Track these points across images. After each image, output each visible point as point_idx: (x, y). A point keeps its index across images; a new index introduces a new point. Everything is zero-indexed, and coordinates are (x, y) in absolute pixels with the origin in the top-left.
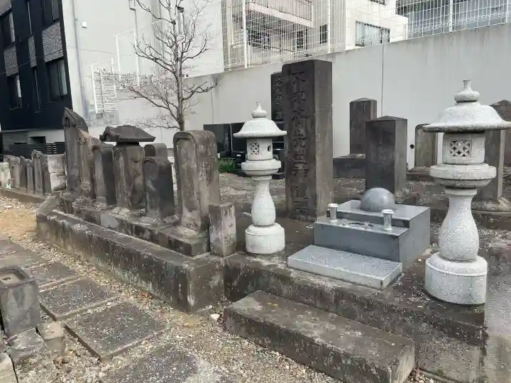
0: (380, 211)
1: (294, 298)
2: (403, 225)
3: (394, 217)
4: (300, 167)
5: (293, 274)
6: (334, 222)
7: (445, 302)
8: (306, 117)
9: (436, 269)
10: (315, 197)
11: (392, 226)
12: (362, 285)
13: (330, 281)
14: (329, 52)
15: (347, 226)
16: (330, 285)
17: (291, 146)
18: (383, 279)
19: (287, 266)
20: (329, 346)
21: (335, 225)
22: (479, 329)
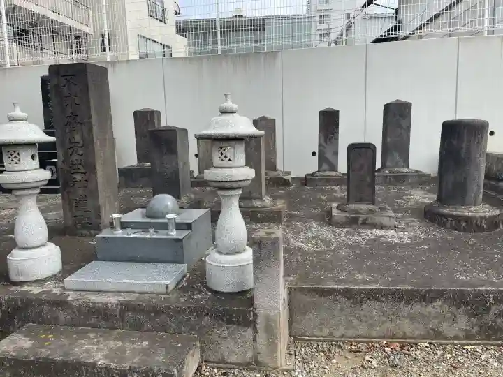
0: (164, 217)
1: (73, 323)
2: (186, 227)
3: (177, 221)
4: (78, 177)
5: (72, 297)
6: (119, 233)
7: (223, 293)
8: (81, 124)
9: (214, 264)
10: (98, 209)
11: (176, 229)
12: (147, 293)
13: (115, 296)
14: (108, 60)
15: (132, 236)
16: (114, 300)
17: (66, 155)
18: (168, 283)
19: (64, 289)
20: (113, 365)
21: (118, 236)
22: (250, 312)
